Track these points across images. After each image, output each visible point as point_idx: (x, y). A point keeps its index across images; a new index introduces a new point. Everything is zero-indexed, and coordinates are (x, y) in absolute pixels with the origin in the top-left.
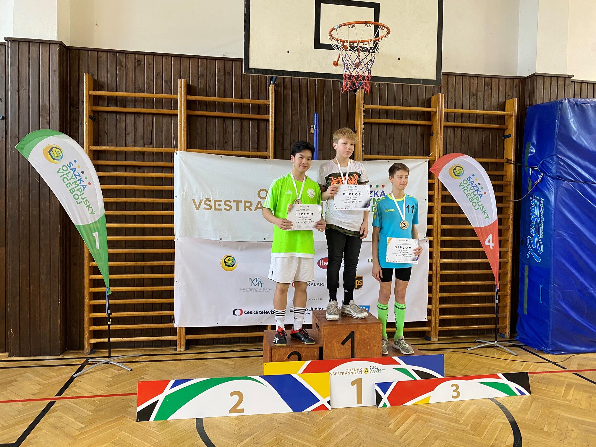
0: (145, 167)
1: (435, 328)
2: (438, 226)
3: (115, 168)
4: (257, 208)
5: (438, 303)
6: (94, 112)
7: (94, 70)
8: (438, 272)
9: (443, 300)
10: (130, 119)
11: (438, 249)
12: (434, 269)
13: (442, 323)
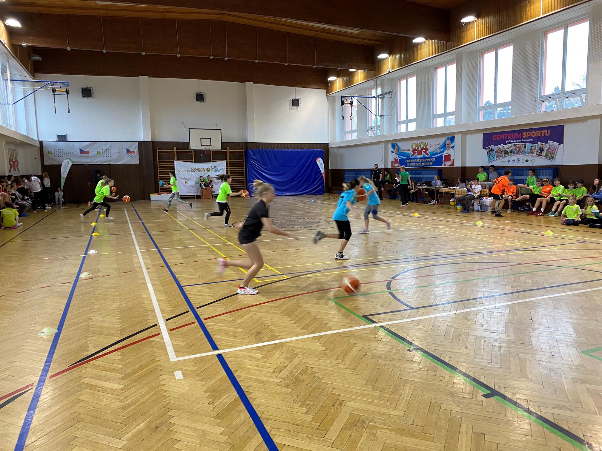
0: (169, 164)
4: (191, 171)
6: (159, 154)
7: (158, 146)
10: (166, 155)
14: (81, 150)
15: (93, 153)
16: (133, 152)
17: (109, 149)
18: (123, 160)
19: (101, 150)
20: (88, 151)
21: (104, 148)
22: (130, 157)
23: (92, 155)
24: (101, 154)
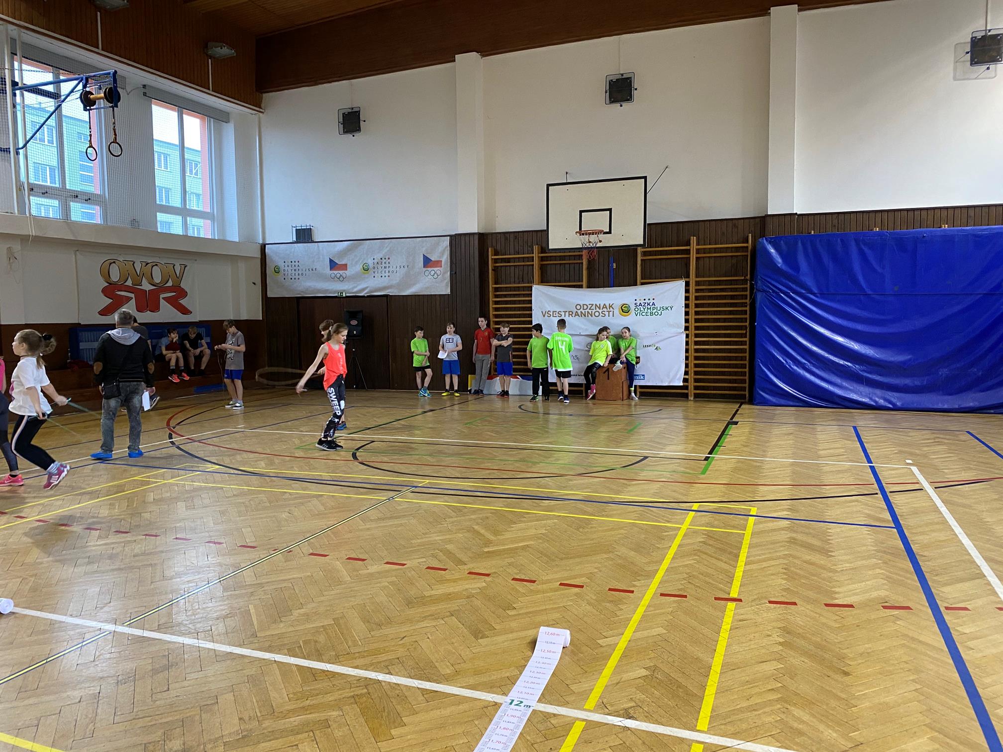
0: (519, 294)
1: (691, 391)
2: (692, 324)
3: (505, 296)
4: (576, 315)
5: (692, 374)
6: (495, 267)
7: (494, 244)
8: (692, 354)
9: (696, 373)
10: (512, 268)
11: (693, 339)
12: (690, 352)
13: (696, 388)
14: (331, 261)
15: (354, 269)
16: (438, 263)
17: (387, 258)
18: (414, 284)
19: (370, 262)
20: (346, 265)
21: (378, 257)
22: (430, 277)
23: (353, 273)
24: (371, 271)
